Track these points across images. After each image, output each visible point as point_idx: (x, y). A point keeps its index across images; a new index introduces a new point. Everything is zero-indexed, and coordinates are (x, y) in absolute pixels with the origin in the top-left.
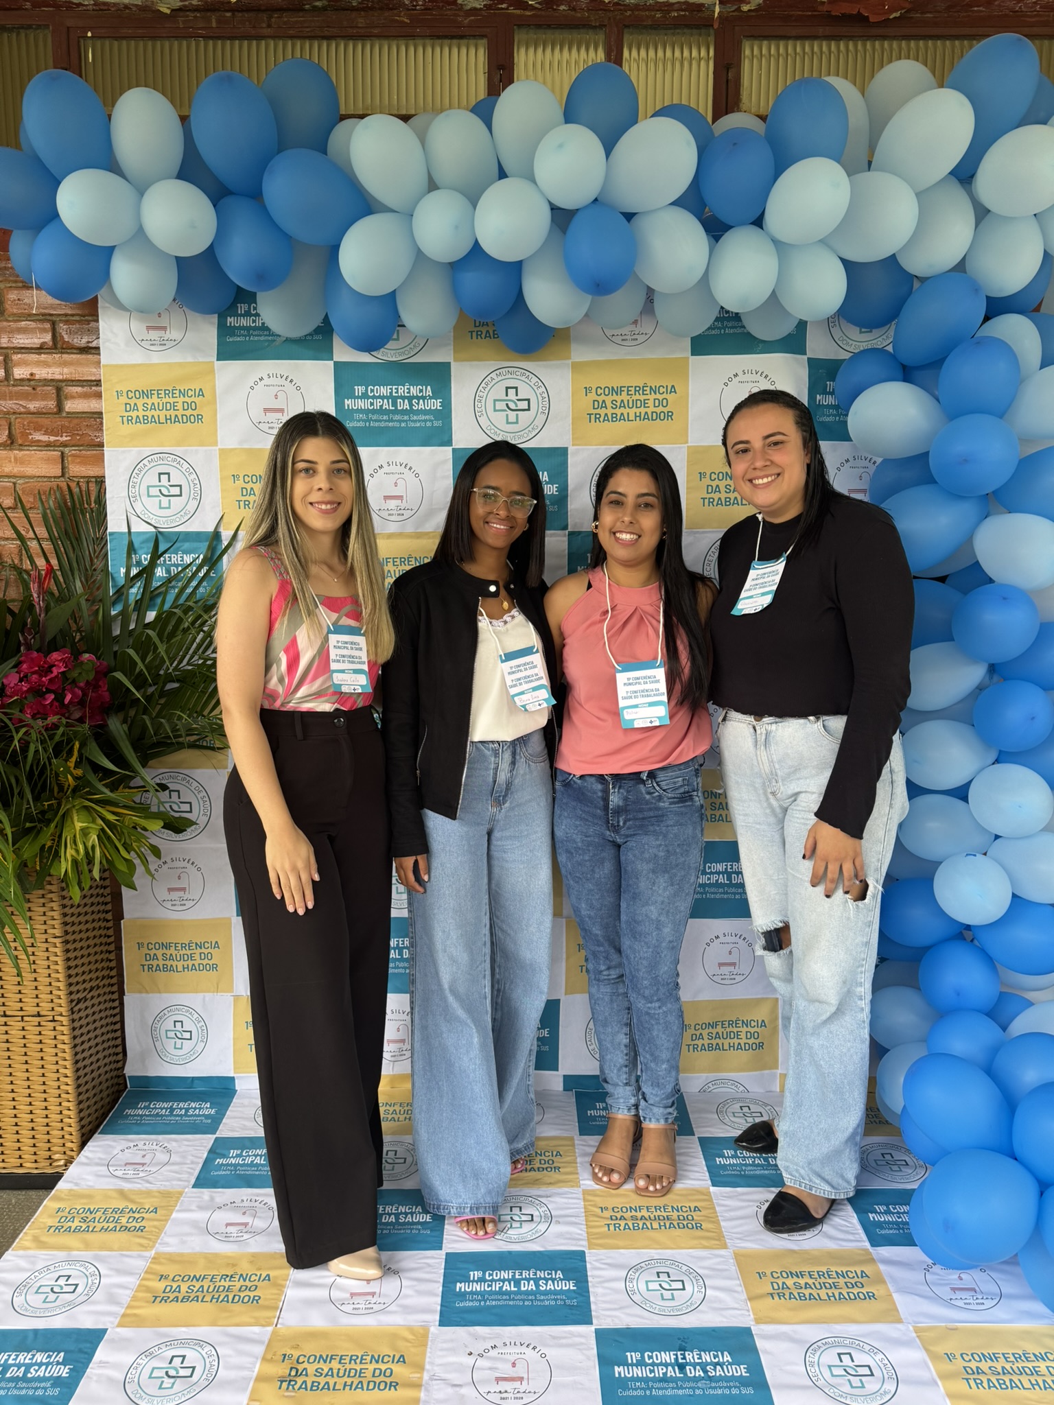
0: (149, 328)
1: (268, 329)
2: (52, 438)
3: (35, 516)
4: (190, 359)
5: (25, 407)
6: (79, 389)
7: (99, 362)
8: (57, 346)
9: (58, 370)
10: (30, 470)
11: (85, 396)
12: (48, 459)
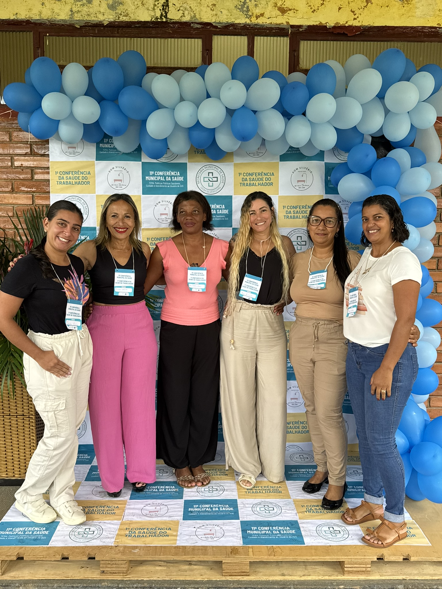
0: (69, 148)
1: (116, 149)
2: (29, 190)
3: (22, 220)
4: (85, 160)
5: (18, 177)
6: (40, 170)
7: (49, 160)
8: (32, 154)
9: (32, 163)
10: (20, 202)
11: (43, 173)
12: (27, 198)
